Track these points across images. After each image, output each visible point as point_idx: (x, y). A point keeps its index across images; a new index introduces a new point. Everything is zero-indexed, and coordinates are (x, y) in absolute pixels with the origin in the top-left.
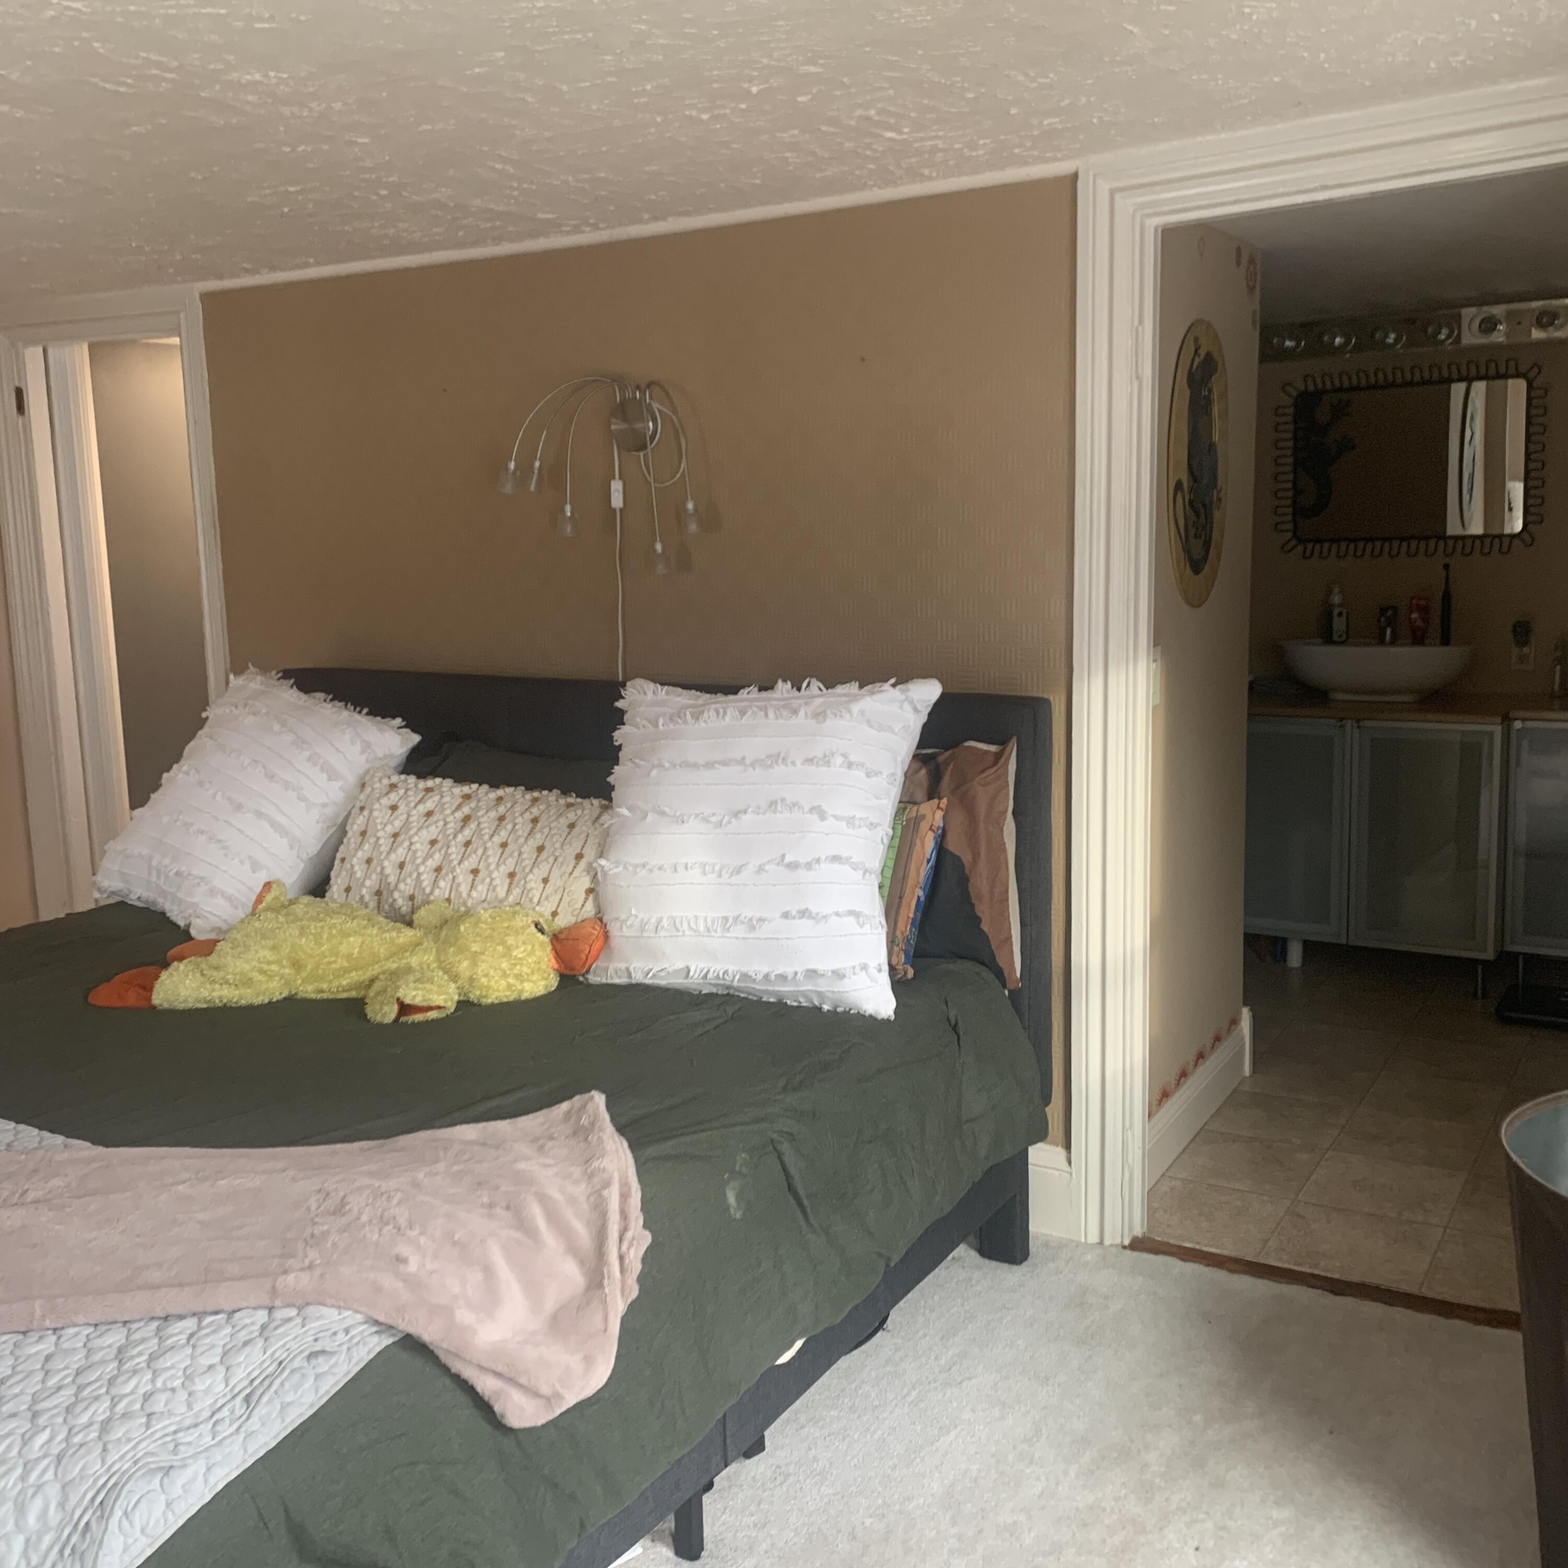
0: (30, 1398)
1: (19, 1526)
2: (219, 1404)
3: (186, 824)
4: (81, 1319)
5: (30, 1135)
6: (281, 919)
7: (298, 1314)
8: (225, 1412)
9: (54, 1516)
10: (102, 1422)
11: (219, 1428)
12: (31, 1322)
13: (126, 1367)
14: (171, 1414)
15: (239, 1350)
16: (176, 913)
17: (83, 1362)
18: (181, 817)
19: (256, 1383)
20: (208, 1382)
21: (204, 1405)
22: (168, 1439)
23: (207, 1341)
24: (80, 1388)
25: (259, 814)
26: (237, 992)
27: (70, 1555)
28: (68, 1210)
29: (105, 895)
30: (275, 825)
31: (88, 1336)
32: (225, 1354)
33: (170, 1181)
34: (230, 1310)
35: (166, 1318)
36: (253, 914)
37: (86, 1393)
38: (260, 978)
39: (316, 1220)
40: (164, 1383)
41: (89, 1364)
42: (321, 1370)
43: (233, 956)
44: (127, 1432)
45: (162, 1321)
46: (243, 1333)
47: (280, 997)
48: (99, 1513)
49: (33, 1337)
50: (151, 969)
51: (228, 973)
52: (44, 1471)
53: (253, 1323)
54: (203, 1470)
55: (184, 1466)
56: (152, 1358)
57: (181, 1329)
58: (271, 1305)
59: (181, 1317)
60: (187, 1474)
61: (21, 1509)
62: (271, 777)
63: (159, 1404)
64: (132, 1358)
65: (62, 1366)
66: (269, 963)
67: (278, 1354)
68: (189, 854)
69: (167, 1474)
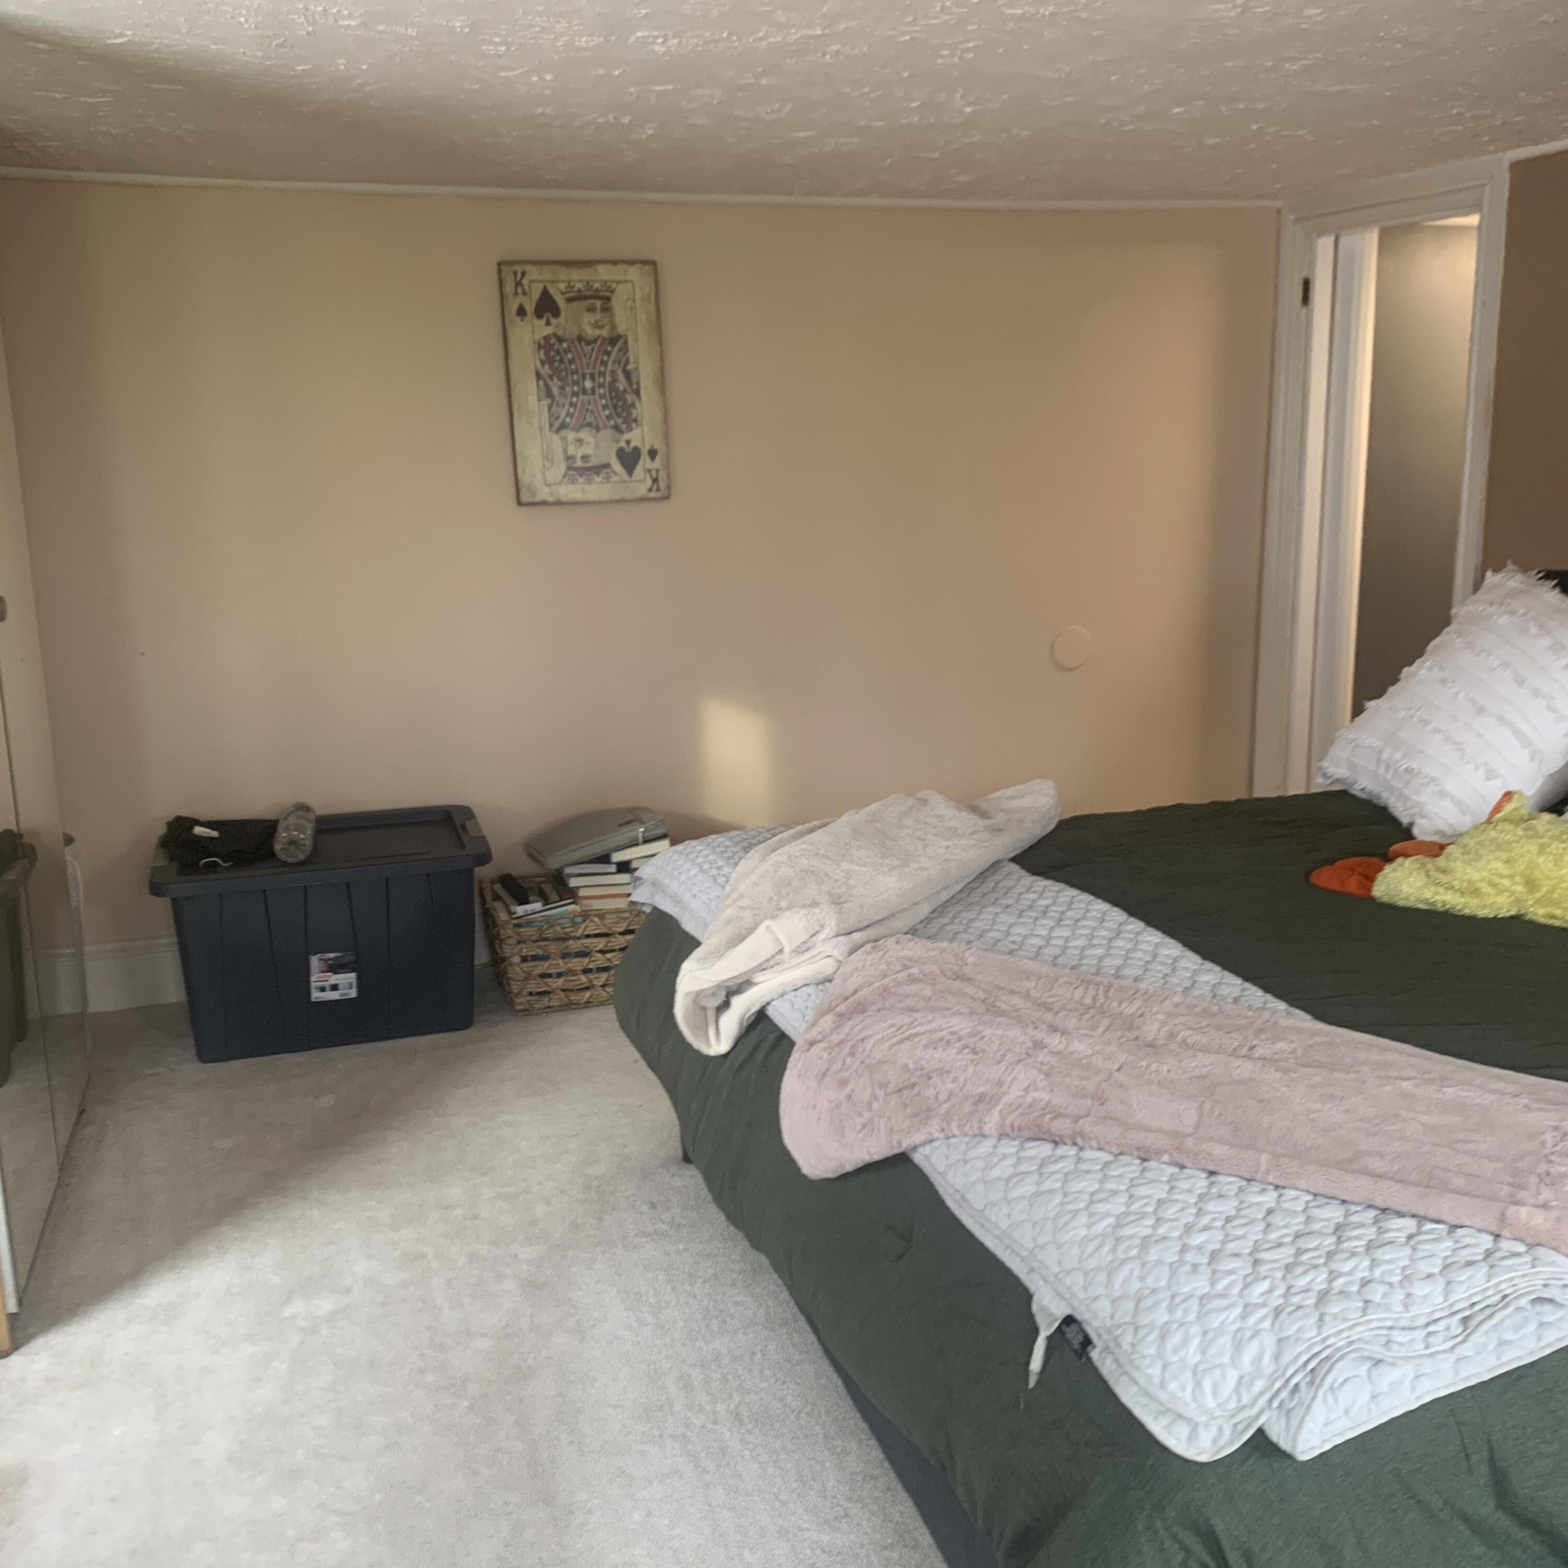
0: (1251, 1244)
1: (1234, 1362)
2: (1437, 1316)
3: (1422, 721)
4: (1302, 1184)
5: (1255, 995)
6: (1520, 832)
7: (1527, 1252)
8: (1440, 1326)
9: (1267, 1365)
10: (1319, 1292)
11: (1432, 1340)
12: (1256, 1172)
13: (1345, 1245)
14: (1387, 1308)
15: (1461, 1268)
16: (1400, 809)
17: (1302, 1227)
18: (1419, 713)
19: (1477, 1308)
20: (1427, 1290)
21: (1421, 1311)
22: (1384, 1332)
23: (1427, 1247)
24: (1300, 1252)
25: (1502, 720)
26: (1463, 900)
27: (1278, 1407)
28: (1294, 1075)
29: (1329, 782)
30: (1517, 733)
31: (1307, 1202)
32: (1446, 1267)
33: (1395, 1074)
34: (1453, 1223)
35: (1384, 1210)
36: (1489, 821)
37: (1304, 1257)
38: (1489, 890)
39: (1552, 1158)
40: (1383, 1274)
41: (1307, 1231)
42: (1546, 1319)
43: (1464, 862)
44: (1343, 1310)
45: (1378, 1212)
46: (1464, 1252)
47: (1508, 914)
48: (1308, 1379)
49: (1256, 1187)
50: (1374, 860)
51: (1455, 879)
52: (1262, 1320)
53: (1476, 1245)
54: (1411, 1376)
55: (1393, 1365)
56: (1370, 1246)
57: (1402, 1227)
58: (1497, 1233)
59: (1401, 1215)
60: (1394, 1374)
61: (1238, 1347)
62: (1521, 682)
63: (1376, 1293)
64: (1350, 1239)
65: (1282, 1224)
66: (1501, 876)
67: (1503, 1286)
68: (1422, 752)
69: (1375, 1365)
